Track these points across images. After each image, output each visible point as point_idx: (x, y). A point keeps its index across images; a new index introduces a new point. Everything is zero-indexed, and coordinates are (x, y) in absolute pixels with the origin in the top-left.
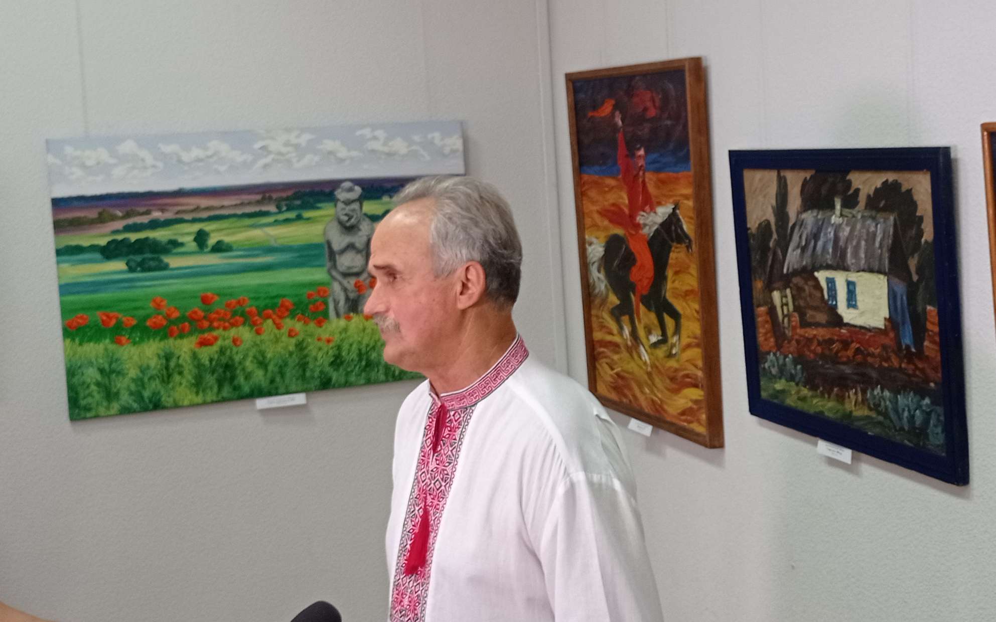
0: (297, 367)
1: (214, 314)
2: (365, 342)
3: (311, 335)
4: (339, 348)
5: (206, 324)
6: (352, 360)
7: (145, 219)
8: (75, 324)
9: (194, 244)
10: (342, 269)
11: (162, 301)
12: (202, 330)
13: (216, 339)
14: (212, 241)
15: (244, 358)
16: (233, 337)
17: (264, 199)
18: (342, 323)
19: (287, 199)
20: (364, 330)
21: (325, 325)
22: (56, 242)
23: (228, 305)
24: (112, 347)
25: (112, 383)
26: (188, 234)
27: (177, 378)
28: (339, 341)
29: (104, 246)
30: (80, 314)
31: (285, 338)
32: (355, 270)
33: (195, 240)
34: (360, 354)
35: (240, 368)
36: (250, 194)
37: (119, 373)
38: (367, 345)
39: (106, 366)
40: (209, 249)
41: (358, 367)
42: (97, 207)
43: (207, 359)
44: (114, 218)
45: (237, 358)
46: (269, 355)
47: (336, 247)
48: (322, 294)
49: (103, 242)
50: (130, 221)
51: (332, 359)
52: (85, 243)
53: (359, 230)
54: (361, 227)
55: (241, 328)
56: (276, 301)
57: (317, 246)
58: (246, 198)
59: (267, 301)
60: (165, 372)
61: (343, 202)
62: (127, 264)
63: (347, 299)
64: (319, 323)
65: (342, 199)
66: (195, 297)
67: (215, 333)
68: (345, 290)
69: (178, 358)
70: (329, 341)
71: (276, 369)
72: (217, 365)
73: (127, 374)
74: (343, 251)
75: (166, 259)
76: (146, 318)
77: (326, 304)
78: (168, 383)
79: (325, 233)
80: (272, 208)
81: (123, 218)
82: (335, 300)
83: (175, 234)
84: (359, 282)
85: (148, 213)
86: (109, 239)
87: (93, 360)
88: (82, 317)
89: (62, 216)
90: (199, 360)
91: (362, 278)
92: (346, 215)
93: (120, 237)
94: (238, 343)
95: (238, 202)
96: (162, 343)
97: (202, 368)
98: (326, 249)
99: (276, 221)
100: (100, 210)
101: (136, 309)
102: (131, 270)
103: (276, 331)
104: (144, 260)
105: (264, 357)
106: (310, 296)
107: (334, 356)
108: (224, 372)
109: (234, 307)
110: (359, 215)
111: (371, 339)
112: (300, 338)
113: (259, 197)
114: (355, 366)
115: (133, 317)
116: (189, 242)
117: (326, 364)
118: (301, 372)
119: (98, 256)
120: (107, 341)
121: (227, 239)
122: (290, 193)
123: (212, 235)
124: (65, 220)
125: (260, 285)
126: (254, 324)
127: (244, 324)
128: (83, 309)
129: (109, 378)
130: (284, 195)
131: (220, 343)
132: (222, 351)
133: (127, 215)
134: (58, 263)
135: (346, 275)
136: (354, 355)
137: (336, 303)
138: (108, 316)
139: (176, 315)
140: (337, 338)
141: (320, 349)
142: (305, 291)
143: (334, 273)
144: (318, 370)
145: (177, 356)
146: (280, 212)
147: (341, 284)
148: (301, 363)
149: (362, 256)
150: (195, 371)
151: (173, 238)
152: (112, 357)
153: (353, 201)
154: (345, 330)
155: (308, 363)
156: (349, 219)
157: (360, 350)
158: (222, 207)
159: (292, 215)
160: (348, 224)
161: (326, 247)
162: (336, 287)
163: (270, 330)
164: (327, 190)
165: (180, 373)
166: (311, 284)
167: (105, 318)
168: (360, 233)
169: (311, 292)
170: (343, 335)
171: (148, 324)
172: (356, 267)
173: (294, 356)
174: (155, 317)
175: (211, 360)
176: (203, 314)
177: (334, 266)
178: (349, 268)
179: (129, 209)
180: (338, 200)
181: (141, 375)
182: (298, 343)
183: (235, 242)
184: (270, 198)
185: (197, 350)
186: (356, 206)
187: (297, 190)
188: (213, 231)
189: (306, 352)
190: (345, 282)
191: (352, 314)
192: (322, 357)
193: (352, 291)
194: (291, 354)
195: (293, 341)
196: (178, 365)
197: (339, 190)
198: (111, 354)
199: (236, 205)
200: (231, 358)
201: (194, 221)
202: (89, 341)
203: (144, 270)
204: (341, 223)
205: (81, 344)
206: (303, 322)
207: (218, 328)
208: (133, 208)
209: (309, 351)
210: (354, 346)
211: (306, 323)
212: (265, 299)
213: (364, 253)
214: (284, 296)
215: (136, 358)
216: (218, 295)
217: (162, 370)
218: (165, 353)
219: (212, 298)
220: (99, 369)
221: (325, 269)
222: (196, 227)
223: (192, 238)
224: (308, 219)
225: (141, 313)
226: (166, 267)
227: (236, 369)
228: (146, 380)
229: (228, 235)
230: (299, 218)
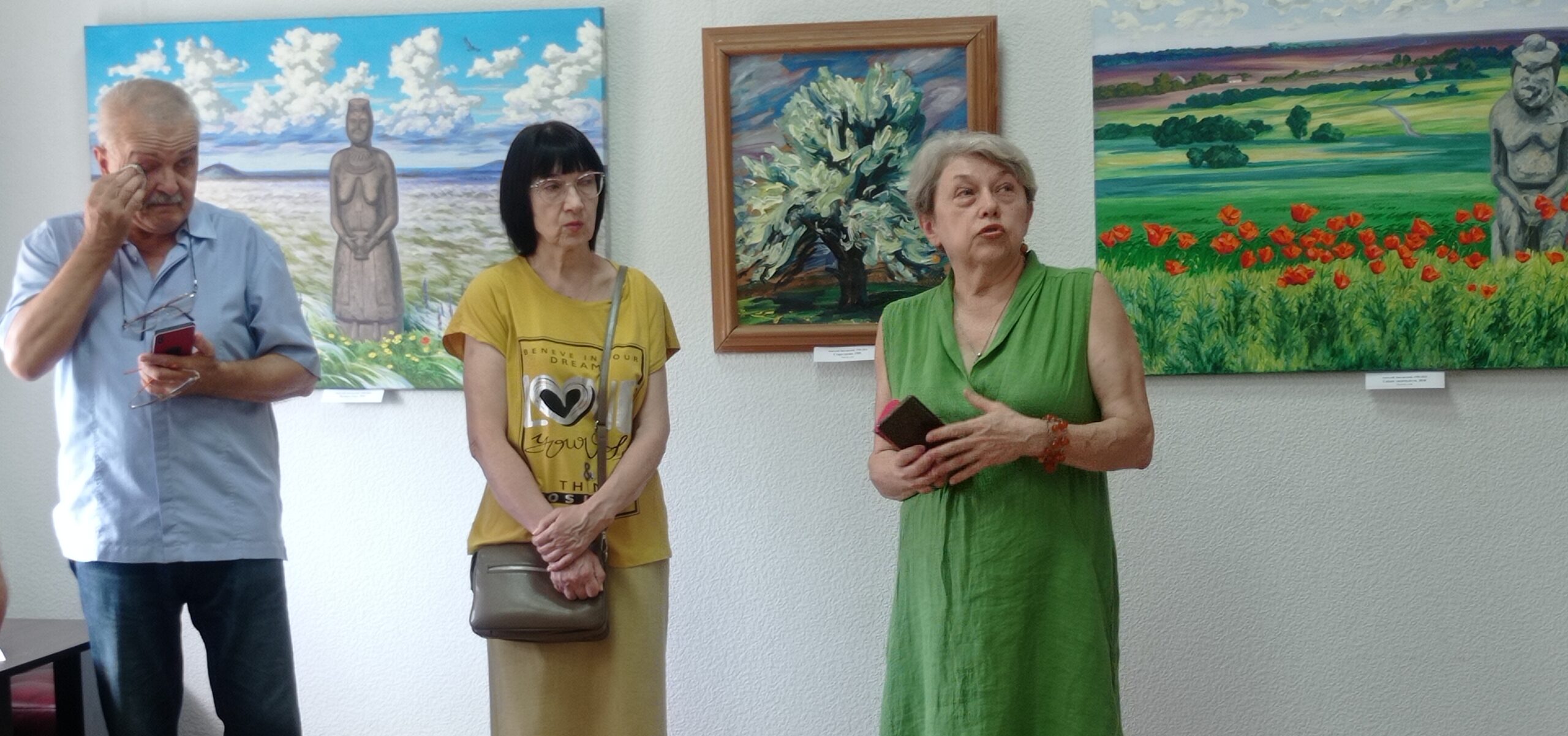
0: (1433, 329)
1: (1310, 235)
2: (1550, 296)
3: (1460, 281)
4: (1504, 304)
5: (1297, 251)
6: (1524, 326)
7: (1218, 89)
8: (1112, 238)
9: (1287, 128)
10: (1517, 177)
11: (1234, 212)
12: (1290, 260)
13: (1311, 275)
14: (1313, 125)
15: (1351, 309)
16: (1336, 274)
17: (1397, 60)
18: (1513, 264)
19: (1435, 61)
20: (1548, 278)
21: (1484, 266)
22: (1095, 120)
23: (1331, 224)
24: (1161, 275)
25: (1158, 327)
26: (1279, 113)
27: (1250, 329)
28: (1504, 292)
29: (1159, 128)
30: (1119, 226)
31: (1417, 282)
32: (1538, 180)
33: (1289, 122)
34: (1539, 317)
35: (1345, 321)
36: (1377, 52)
37: (1167, 314)
38: (1552, 305)
39: (1152, 304)
40: (1309, 135)
41: (1533, 338)
42: (1155, 69)
43: (1295, 304)
44: (1175, 87)
45: (1340, 307)
46: (1390, 307)
47: (1509, 141)
48: (1480, 216)
49: (1157, 121)
50: (1197, 92)
51: (1491, 322)
52: (1134, 123)
53: (1551, 113)
54: (1553, 109)
55: (1349, 260)
56: (1405, 221)
57: (1481, 138)
58: (1369, 59)
59: (1393, 221)
60: (1232, 318)
61: (1525, 67)
62: (1188, 155)
63: (1523, 225)
64: (1474, 263)
65: (1523, 64)
66: (1284, 209)
67: (1310, 266)
68: (1521, 211)
69: (1253, 299)
70: (1487, 292)
71: (1401, 330)
72: (1308, 315)
73: (1179, 316)
74: (1520, 148)
75: (1245, 150)
76: (1210, 237)
77: (1487, 232)
78: (1236, 335)
79: (1491, 117)
80: (1410, 76)
81: (1187, 87)
82: (1501, 227)
83: (1259, 113)
84: (1543, 199)
85: (1223, 80)
86: (1167, 117)
87: (1134, 292)
88: (1121, 230)
89: (1107, 82)
90: (1283, 305)
91: (1549, 193)
92: (1529, 88)
93: (1181, 115)
94: (1343, 284)
95: (1357, 65)
96: (1231, 275)
97: (1286, 317)
98: (1493, 146)
99: (1414, 95)
100: (1156, 74)
101: (1197, 221)
102: (1194, 164)
103: (1404, 270)
104: (1213, 148)
105: (1382, 309)
106: (1461, 217)
107: (1495, 316)
108: (1320, 327)
109: (1341, 228)
110: (1551, 89)
111: (1558, 295)
112: (1441, 283)
113: (1389, 58)
114: (1529, 336)
115: (1192, 233)
116: (1277, 125)
117: (1481, 329)
118: (1439, 337)
119: (1150, 141)
120: (1155, 266)
121: (1336, 123)
122: (1438, 53)
123: (1313, 116)
124: (1108, 88)
125: (1381, 196)
126: (1370, 255)
127: (1354, 255)
128: (1125, 217)
129: (1153, 320)
130: (1430, 55)
131: (1315, 281)
132: (1318, 295)
133: (1194, 83)
134: (1097, 149)
135: (1522, 187)
136: (1529, 319)
137: (1504, 232)
138: (1157, 230)
139: (1252, 234)
140: (1502, 287)
141: (1472, 303)
142: (1454, 209)
143: (1503, 183)
144: (1467, 337)
145: (1251, 295)
146: (1422, 81)
147: (1513, 200)
148: (1438, 323)
149: (1552, 157)
150: (1276, 320)
151: (1257, 118)
152: (1159, 291)
153: (1544, 66)
154: (1517, 276)
155: (1451, 323)
156: (1535, 96)
157: (1539, 312)
158: (1332, 73)
159: (1440, 87)
160: (1531, 104)
161: (1493, 138)
162: (1506, 205)
163: (1393, 268)
164: (1500, 48)
165: (1254, 322)
166: (1464, 199)
167: (1153, 232)
168: (1551, 120)
169: (1462, 211)
170: (1512, 285)
171: (1212, 245)
172: (1539, 175)
173: (1429, 311)
174: (1222, 236)
175: (1301, 307)
176: (1293, 236)
177: (1506, 172)
178: (1529, 175)
179: (1196, 73)
180: (1518, 64)
181: (1198, 320)
182: (1436, 291)
183: (1349, 127)
184: (1408, 59)
185: (1280, 289)
186: (1548, 74)
187: (1451, 47)
188: (1316, 109)
189: (1449, 306)
190: (1520, 199)
191: (1528, 251)
192: (1474, 317)
193: (1531, 214)
194: (1425, 307)
195: (1430, 287)
196: (1252, 310)
197: (1521, 48)
198: (1158, 287)
199: (1353, 70)
200: (1331, 306)
201: (1289, 93)
202: (1130, 265)
203: (1211, 165)
204: (1519, 101)
205: (1118, 268)
206: (1446, 257)
207: (1314, 259)
208: (1203, 72)
209: (1454, 305)
210: (1530, 303)
211: (1452, 260)
212: (1388, 217)
213: (1555, 152)
214: (1419, 216)
215: (1193, 294)
216: (1318, 208)
217: (1228, 315)
218: (1235, 290)
219: (1308, 212)
220: (1140, 306)
221: (1489, 176)
222: (1290, 103)
223: (1283, 119)
224: (1467, 93)
225: (1204, 228)
226: (1244, 162)
227: (1337, 324)
228: (1205, 329)
229: (1338, 116)
230: (1452, 91)
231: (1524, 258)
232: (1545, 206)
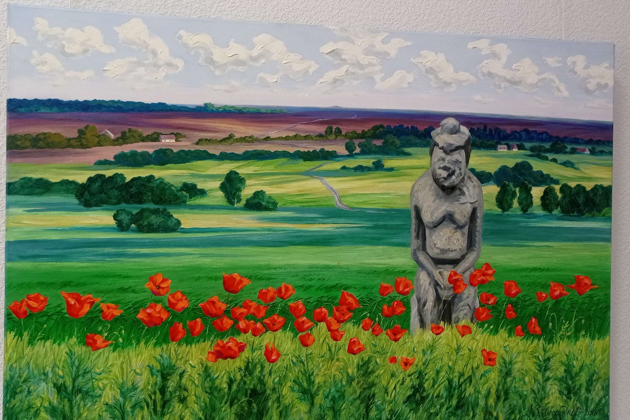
0: (358, 402)
1: (241, 307)
2: (459, 368)
3: (382, 353)
4: (421, 375)
5: (228, 322)
6: (438, 396)
7: (150, 148)
8: (24, 308)
9: (221, 193)
10: (434, 252)
11: (164, 280)
12: (221, 331)
13: (241, 348)
14: (247, 192)
15: (280, 383)
16: (266, 347)
17: (329, 132)
18: (429, 336)
19: (363, 136)
20: (458, 349)
21: (404, 338)
22: (8, 172)
23: (262, 295)
24: (81, 350)
25: (75, 410)
26: (213, 177)
27: (177, 407)
28: (420, 364)
29: (83, 186)
30: (33, 293)
31: (343, 354)
32: (451, 256)
33: (223, 187)
34: (450, 387)
35: (275, 397)
36: (310, 122)
37: (86, 394)
38: (462, 375)
39: (69, 384)
40: (243, 202)
41: (445, 407)
42: (80, 120)
43: (225, 379)
44: (102, 141)
45: (270, 382)
46: (318, 380)
47: (427, 218)
48: (401, 289)
49: (82, 178)
50: (127, 148)
51: (409, 393)
52: (54, 178)
53: (463, 193)
54: (465, 189)
55: (279, 333)
56: (333, 293)
57: (401, 213)
58: (303, 128)
59: (322, 293)
60: (159, 396)
61: (442, 148)
62: (115, 217)
63: (438, 298)
64: (395, 335)
65: (441, 145)
66: (216, 278)
67: (241, 338)
68: (436, 285)
69: (181, 375)
70: (407, 364)
71: (328, 403)
72: (238, 391)
73: (100, 396)
74: (437, 225)
75: (177, 214)
76: (137, 307)
77: (407, 305)
78: (163, 414)
79: (412, 195)
80: (341, 149)
81: (116, 142)
82: (419, 300)
83: (193, 175)
84: (455, 274)
85: (155, 138)
86: (92, 174)
87: (48, 369)
88: (36, 299)
89: (22, 131)
90: (213, 380)
91: (460, 269)
92: (445, 168)
93: (109, 173)
94: (274, 357)
95: (291, 134)
96: (158, 350)
97: (216, 393)
98: (414, 221)
99: (344, 168)
100: (82, 126)
101: (123, 290)
102: (121, 227)
103: (332, 342)
104: (142, 211)
105: (311, 382)
106: (384, 290)
107: (413, 387)
108: (250, 403)
109: (272, 299)
110: (463, 171)
111: (466, 365)
112: (365, 355)
113: (322, 129)
114: (442, 405)
115: (117, 303)
116: (211, 190)
117: (401, 399)
118: (363, 410)
119: (73, 200)
120: (74, 340)
121: (269, 191)
122: (367, 127)
123: (248, 182)
124: (25, 137)
125: (311, 267)
126: (299, 328)
127: (284, 326)
128: (41, 284)
129: (70, 401)
130: (359, 130)
131: (246, 354)
132: (248, 369)
133: (123, 139)
134: (9, 205)
135: (438, 262)
136: (441, 389)
137: (422, 305)
138: (77, 298)
139: (181, 305)
140: (419, 359)
141: (393, 375)
142: (378, 282)
143: (422, 257)
144: (388, 408)
145: (180, 371)
146: (351, 155)
147: (429, 274)
148: (363, 396)
149: (463, 234)
150: (205, 397)
151: (190, 181)
152: (78, 368)
153: (458, 148)
154: (432, 348)
155: (374, 396)
156: (450, 176)
157: (450, 381)
158: (267, 139)
159: (367, 161)
160: (446, 184)
161: (413, 214)
162: (424, 279)
163: (321, 340)
164: (421, 128)
165: (183, 400)
166: (388, 271)
167: (72, 302)
168: (463, 199)
169: (385, 285)
170: (428, 357)
171: (140, 316)
172: (452, 251)
173: (354, 384)
174: (150, 307)
175: (231, 382)
176: (224, 307)
177: (424, 248)
178: (443, 251)
179: (126, 128)
180: (436, 144)
181: (121, 400)
182: (361, 363)
183: (282, 196)
184: (339, 132)
185: (210, 364)
186: (460, 156)
187: (379, 124)
188: (250, 176)
189: (372, 378)
190: (436, 273)
191: (442, 324)
192: (395, 388)
193: (445, 288)
194: (350, 380)
195: (355, 359)
196: (180, 387)
197: (439, 130)
198: (77, 363)
199: (287, 138)
200: (261, 381)
201: (224, 157)
202: (45, 338)
203: (141, 229)
204: (436, 180)
205: (31, 342)
206: (371, 330)
207: (245, 331)
208: (134, 128)
209: (377, 377)
210: (443, 374)
211: (376, 333)
212: (318, 289)
213: (466, 230)
214: (347, 288)
215: (116, 370)
216: (250, 278)
217: (155, 393)
218: (162, 365)
219: (241, 282)
220: (55, 385)
221: (409, 250)
222: (225, 168)
223: (217, 184)
224: (391, 169)
225: (131, 297)
226: (176, 227)
227: (267, 399)
228: (129, 409)
229: (271, 184)
230: (378, 166)
231: (437, 330)
232: (457, 280)
